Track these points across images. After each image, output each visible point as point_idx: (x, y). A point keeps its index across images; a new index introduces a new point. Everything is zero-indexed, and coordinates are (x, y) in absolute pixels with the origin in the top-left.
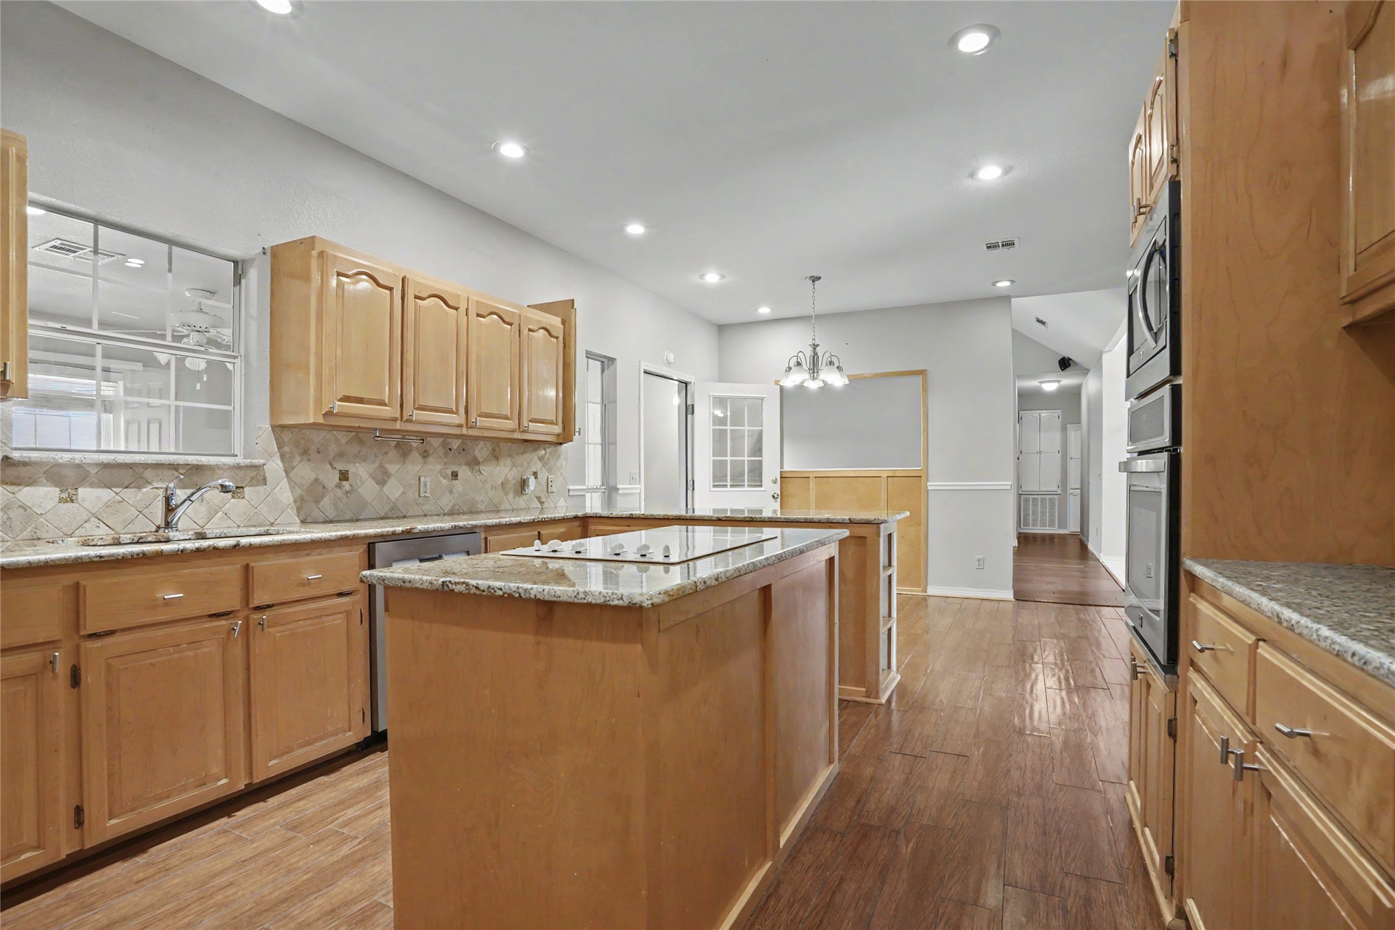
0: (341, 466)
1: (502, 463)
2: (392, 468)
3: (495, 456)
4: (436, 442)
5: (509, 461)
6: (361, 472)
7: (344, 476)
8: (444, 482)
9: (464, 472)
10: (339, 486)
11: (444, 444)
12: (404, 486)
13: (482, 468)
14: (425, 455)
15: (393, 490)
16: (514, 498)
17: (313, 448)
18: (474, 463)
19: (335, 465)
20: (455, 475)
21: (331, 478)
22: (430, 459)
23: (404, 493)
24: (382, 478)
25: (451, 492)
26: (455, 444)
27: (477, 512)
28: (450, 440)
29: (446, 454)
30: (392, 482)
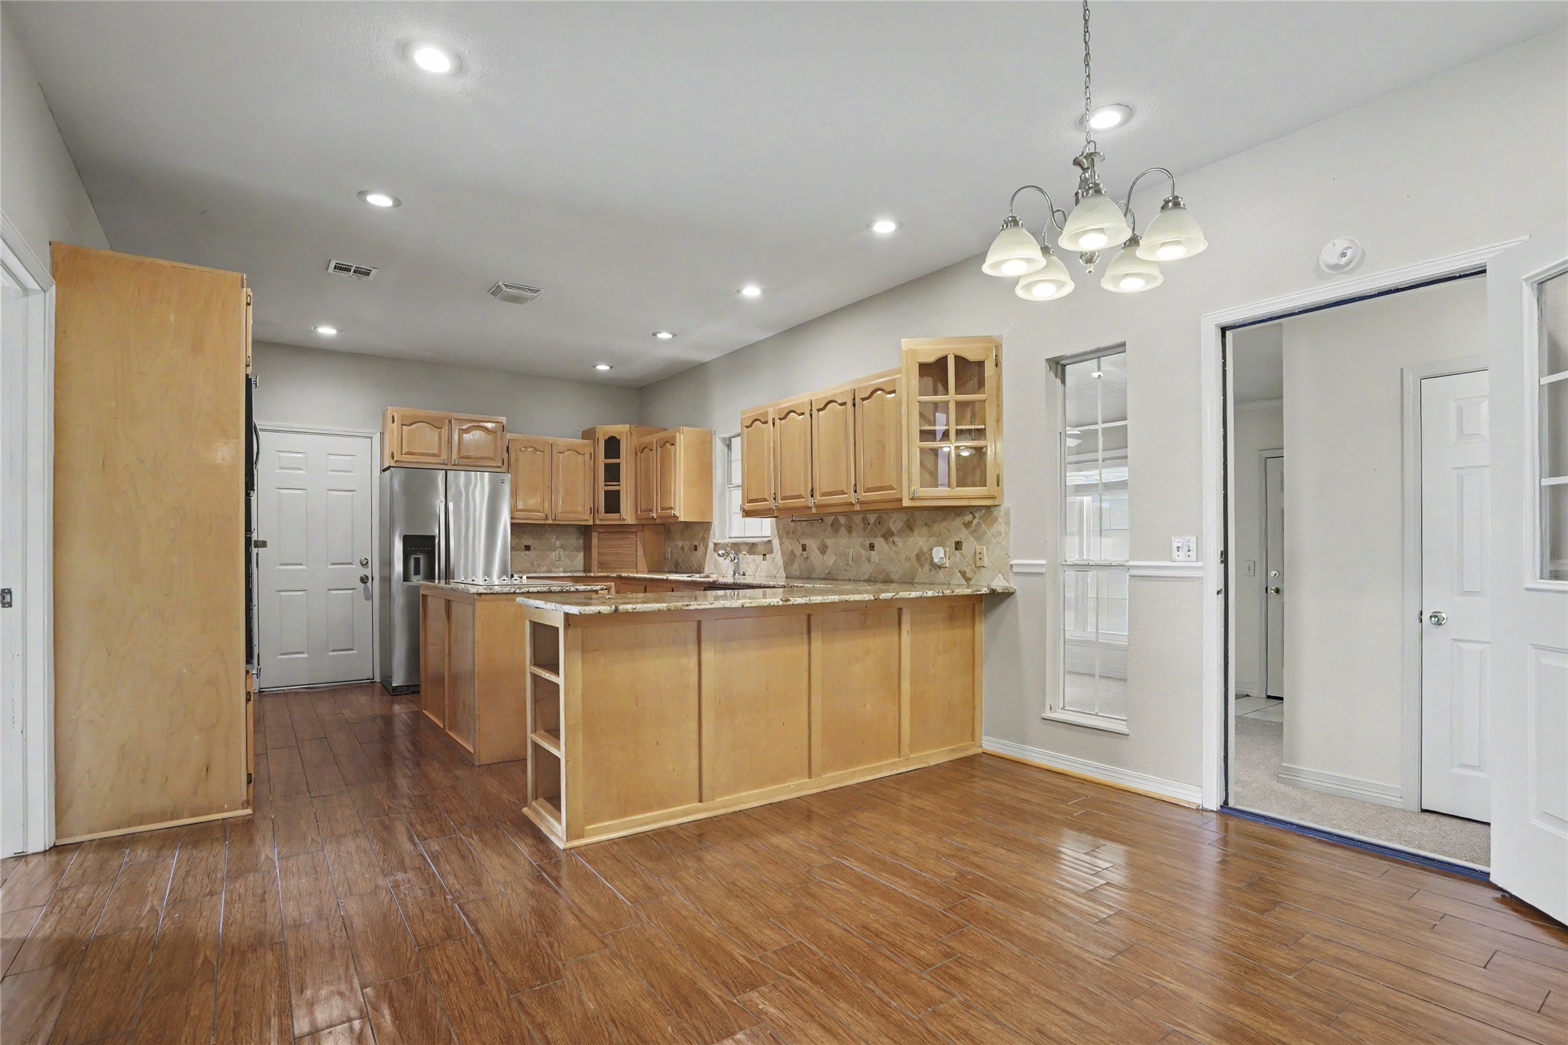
0: (802, 542)
1: (916, 532)
2: (829, 542)
3: (910, 527)
4: (858, 519)
5: (925, 530)
6: (812, 544)
7: (804, 548)
8: (863, 552)
9: (879, 542)
10: (802, 555)
11: (864, 520)
12: (836, 555)
13: (896, 539)
14: (850, 530)
15: (830, 559)
16: (930, 570)
17: (791, 532)
18: (888, 535)
19: (800, 541)
20: (872, 547)
21: (798, 550)
22: (854, 533)
23: (835, 561)
24: (823, 549)
25: (869, 561)
26: (872, 518)
27: (892, 582)
28: (868, 515)
29: (865, 529)
30: (829, 551)
